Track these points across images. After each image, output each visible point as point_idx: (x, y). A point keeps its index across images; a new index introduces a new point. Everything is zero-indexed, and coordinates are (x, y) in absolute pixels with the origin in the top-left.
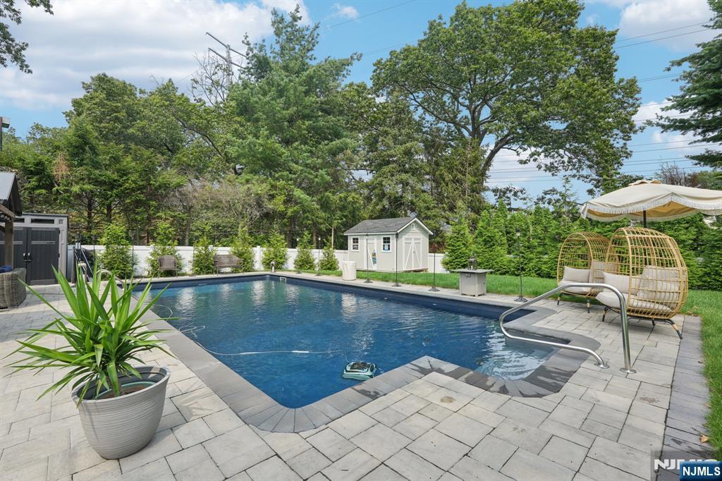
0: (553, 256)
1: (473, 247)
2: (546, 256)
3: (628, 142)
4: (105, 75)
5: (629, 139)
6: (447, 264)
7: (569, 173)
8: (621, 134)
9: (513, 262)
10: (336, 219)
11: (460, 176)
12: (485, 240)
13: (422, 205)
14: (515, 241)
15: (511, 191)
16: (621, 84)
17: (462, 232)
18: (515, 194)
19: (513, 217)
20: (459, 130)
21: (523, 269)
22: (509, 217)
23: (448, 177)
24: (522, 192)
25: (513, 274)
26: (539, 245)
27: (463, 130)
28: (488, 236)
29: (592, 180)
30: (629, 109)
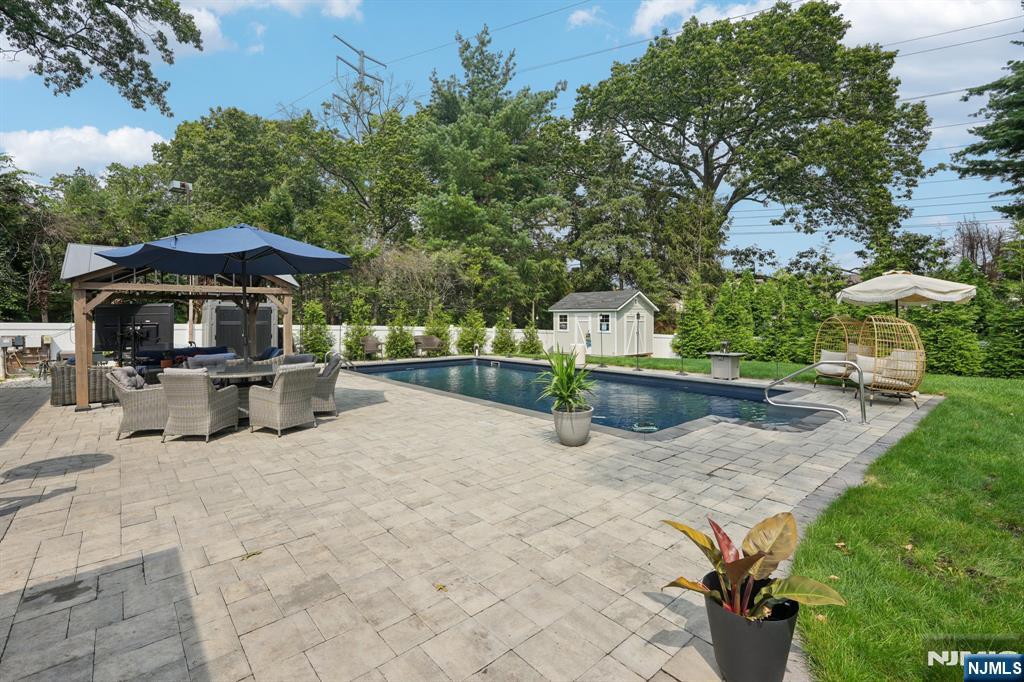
0: (810, 338)
1: (711, 327)
2: (802, 338)
3: (912, 189)
4: (235, 110)
5: (914, 184)
6: (678, 348)
7: (833, 227)
8: (904, 178)
9: (762, 345)
10: (538, 291)
11: (690, 237)
12: (726, 319)
13: (644, 274)
14: (763, 319)
15: (755, 253)
16: (905, 110)
17: (698, 309)
18: (761, 257)
19: (761, 291)
20: (686, 174)
21: (773, 354)
22: (756, 291)
23: (676, 238)
24: (770, 254)
25: (762, 359)
26: (794, 325)
27: (691, 173)
28: (732, 314)
29: (863, 238)
30: (916, 143)
